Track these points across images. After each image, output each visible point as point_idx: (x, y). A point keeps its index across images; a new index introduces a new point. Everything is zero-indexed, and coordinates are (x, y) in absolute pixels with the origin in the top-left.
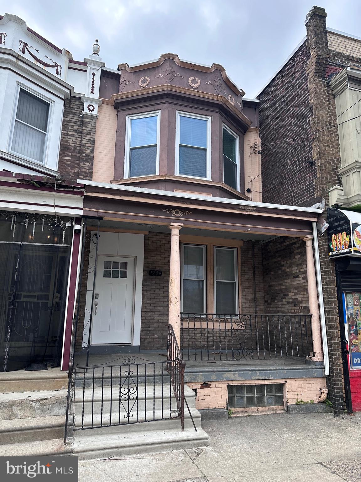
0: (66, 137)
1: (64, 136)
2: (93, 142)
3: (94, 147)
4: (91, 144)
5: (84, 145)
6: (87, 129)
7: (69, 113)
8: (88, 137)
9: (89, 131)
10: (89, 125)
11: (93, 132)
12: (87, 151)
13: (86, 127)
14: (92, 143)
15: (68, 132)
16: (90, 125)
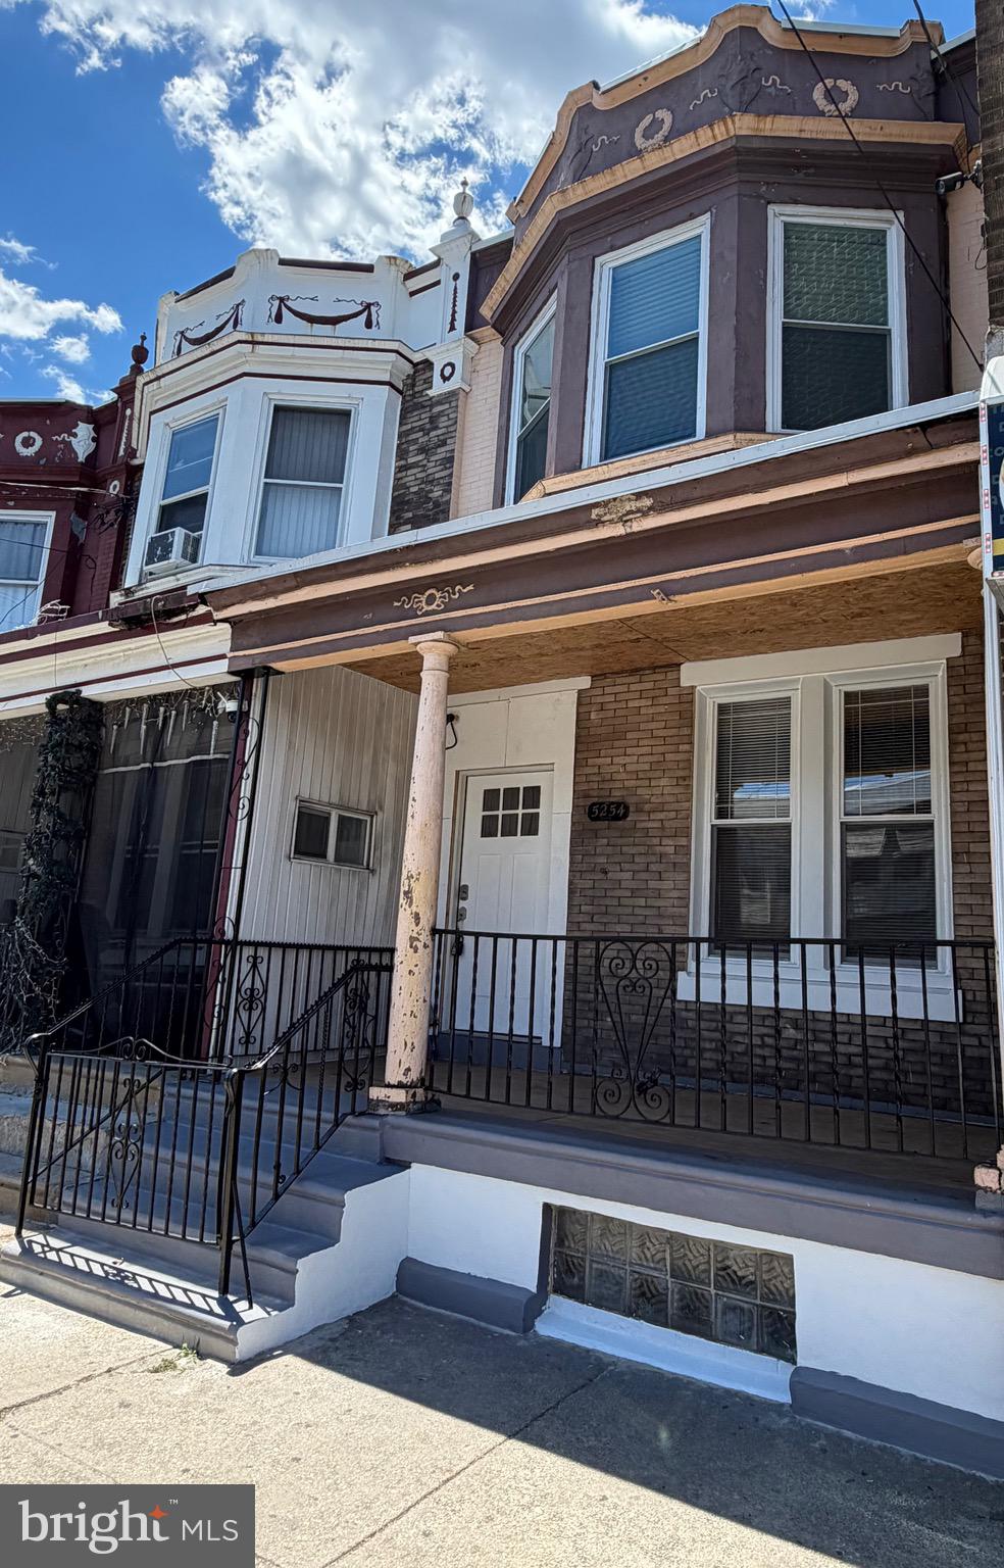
0: (404, 474)
1: (399, 475)
2: (449, 461)
3: (451, 475)
4: (446, 469)
5: (431, 478)
6: (439, 432)
7: (410, 409)
8: (442, 452)
9: (442, 438)
10: (443, 422)
11: (450, 435)
12: (437, 493)
13: (436, 428)
14: (448, 465)
15: (406, 460)
16: (446, 418)
